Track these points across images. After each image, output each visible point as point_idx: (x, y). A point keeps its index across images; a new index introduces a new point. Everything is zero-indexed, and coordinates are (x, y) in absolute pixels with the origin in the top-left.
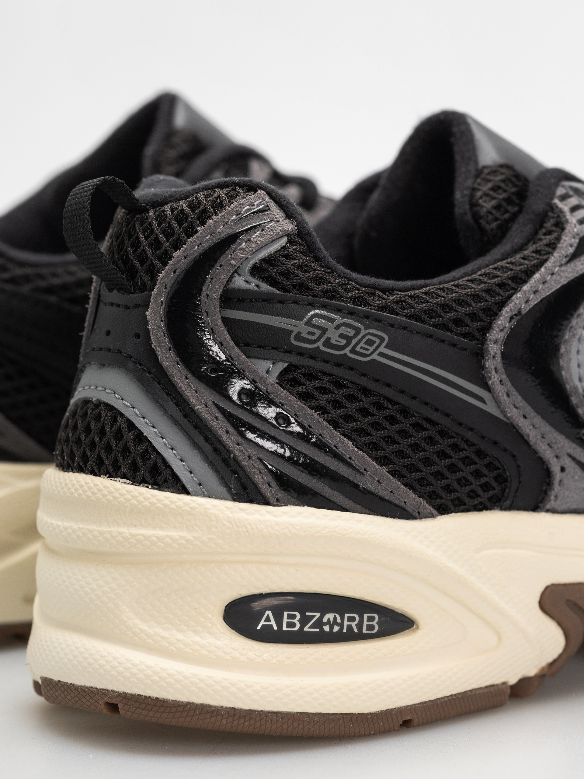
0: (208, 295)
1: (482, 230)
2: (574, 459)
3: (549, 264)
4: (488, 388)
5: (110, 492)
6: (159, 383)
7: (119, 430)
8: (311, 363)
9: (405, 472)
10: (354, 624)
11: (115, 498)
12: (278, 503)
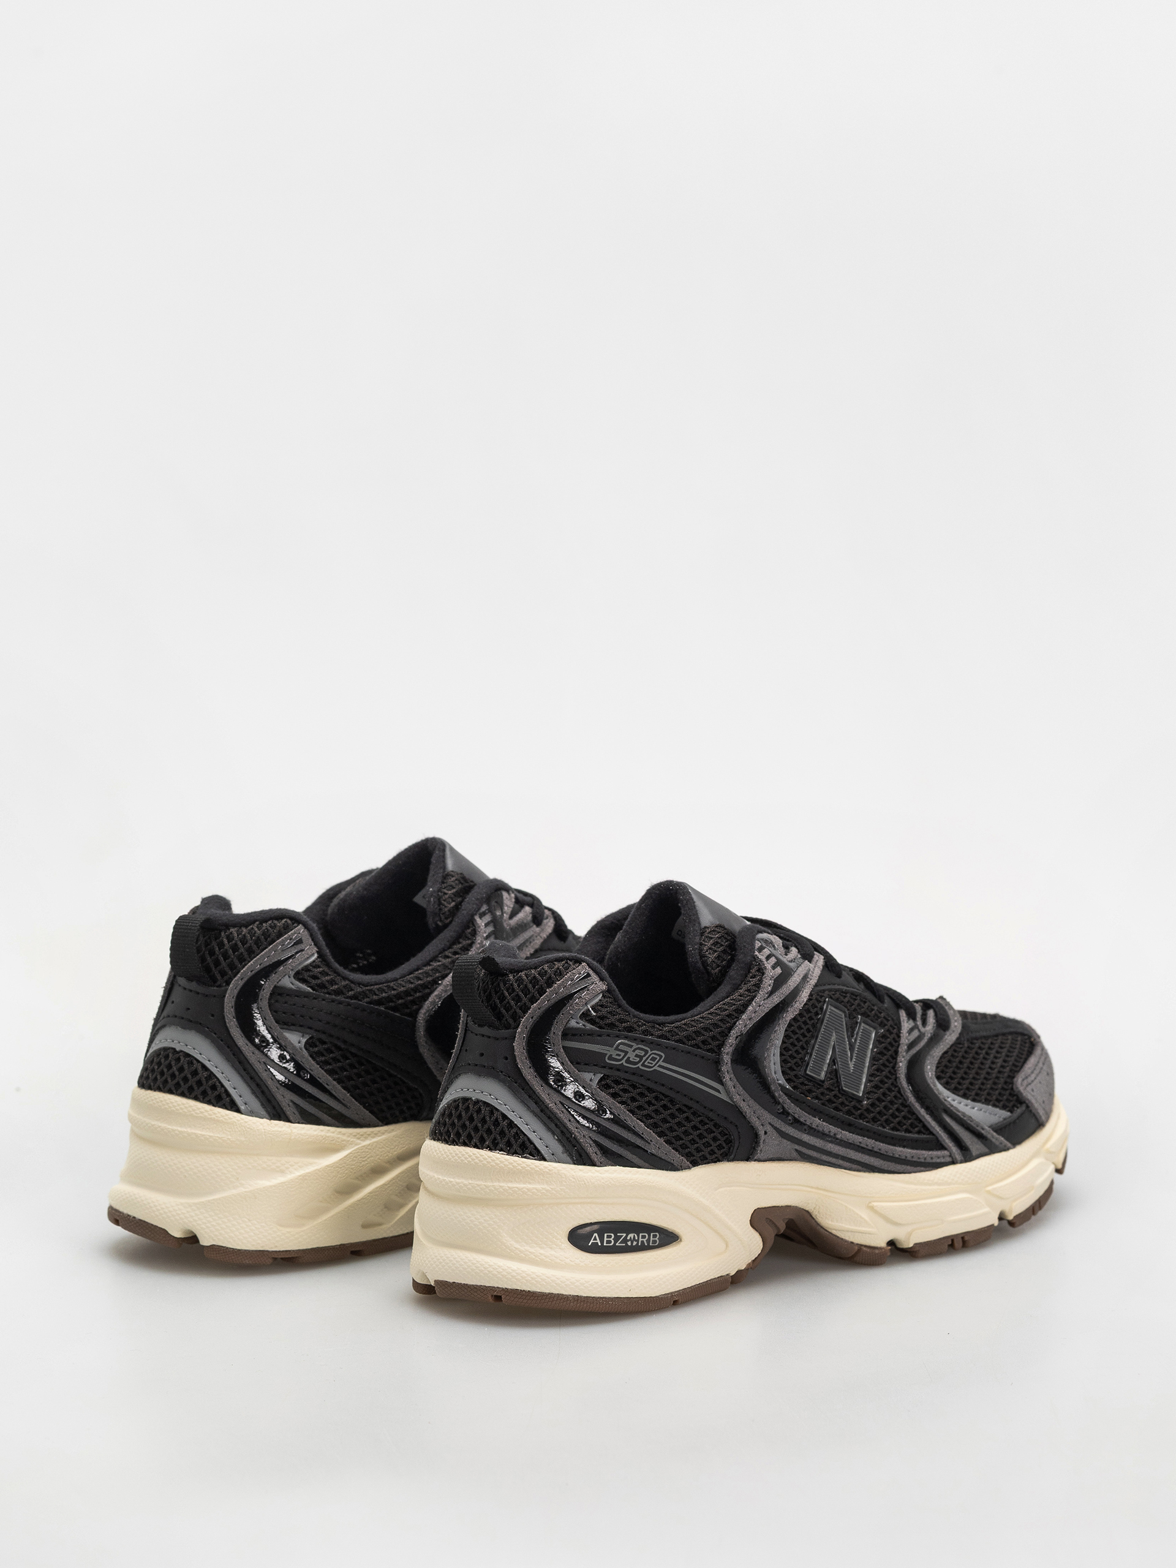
0: (554, 1033)
1: (708, 973)
2: (772, 1126)
3: (757, 999)
4: (722, 1083)
5: (493, 1161)
6: (523, 1090)
7: (497, 1120)
8: (617, 1073)
9: (673, 1140)
10: (645, 1240)
11: (497, 1164)
12: (601, 1165)
